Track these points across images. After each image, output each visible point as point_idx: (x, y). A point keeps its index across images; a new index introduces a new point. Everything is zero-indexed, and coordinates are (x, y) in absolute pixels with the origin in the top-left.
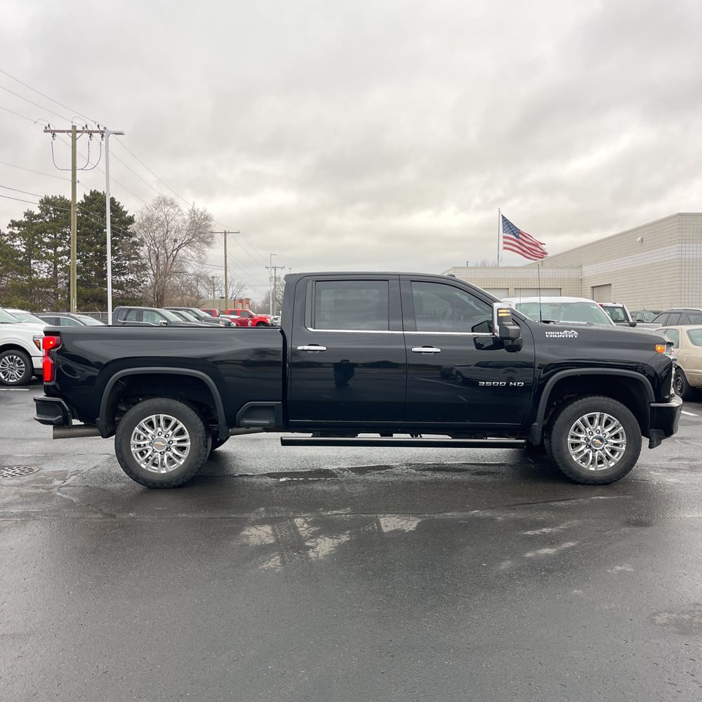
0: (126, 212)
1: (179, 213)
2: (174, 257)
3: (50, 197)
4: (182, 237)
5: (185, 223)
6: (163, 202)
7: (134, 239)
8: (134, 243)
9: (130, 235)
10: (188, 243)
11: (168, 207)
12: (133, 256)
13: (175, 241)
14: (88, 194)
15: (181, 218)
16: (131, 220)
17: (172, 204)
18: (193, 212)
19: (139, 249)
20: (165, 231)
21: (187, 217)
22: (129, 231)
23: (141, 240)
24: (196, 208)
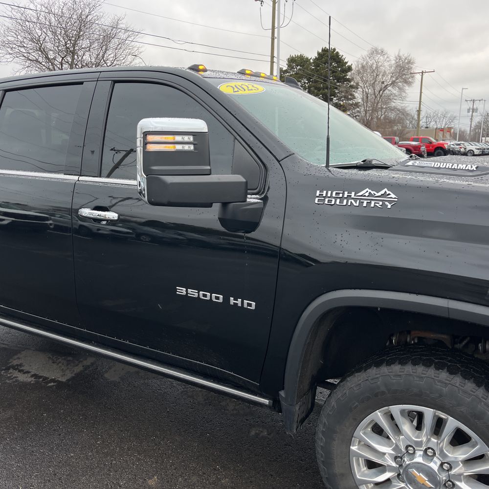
0: (347, 63)
1: (388, 59)
2: (381, 96)
3: (294, 56)
4: (388, 79)
5: (391, 67)
6: (375, 52)
7: (352, 83)
8: (352, 87)
9: (349, 80)
10: (393, 83)
11: (379, 56)
12: (350, 97)
13: (383, 83)
14: (320, 51)
15: (388, 64)
16: (350, 69)
17: (382, 53)
18: (399, 58)
19: (354, 91)
20: (375, 75)
21: (393, 62)
22: (347, 77)
23: (358, 84)
24: (401, 54)
